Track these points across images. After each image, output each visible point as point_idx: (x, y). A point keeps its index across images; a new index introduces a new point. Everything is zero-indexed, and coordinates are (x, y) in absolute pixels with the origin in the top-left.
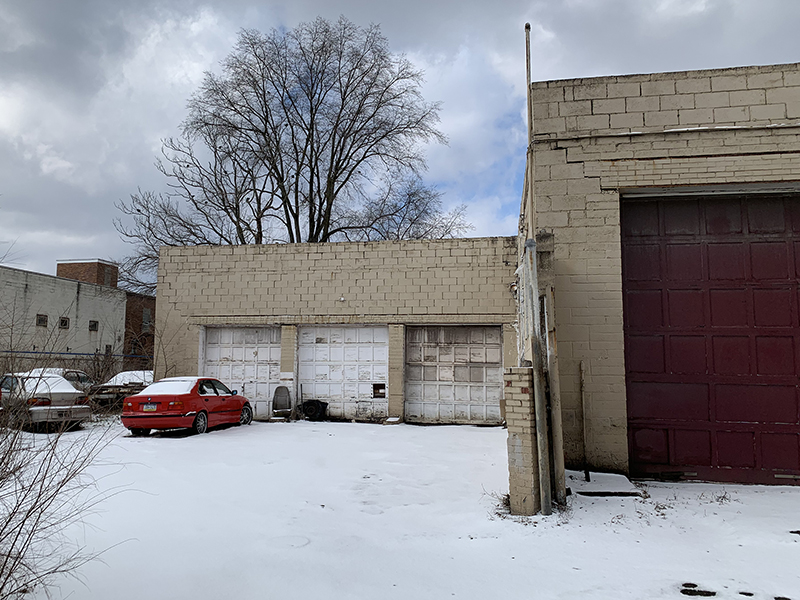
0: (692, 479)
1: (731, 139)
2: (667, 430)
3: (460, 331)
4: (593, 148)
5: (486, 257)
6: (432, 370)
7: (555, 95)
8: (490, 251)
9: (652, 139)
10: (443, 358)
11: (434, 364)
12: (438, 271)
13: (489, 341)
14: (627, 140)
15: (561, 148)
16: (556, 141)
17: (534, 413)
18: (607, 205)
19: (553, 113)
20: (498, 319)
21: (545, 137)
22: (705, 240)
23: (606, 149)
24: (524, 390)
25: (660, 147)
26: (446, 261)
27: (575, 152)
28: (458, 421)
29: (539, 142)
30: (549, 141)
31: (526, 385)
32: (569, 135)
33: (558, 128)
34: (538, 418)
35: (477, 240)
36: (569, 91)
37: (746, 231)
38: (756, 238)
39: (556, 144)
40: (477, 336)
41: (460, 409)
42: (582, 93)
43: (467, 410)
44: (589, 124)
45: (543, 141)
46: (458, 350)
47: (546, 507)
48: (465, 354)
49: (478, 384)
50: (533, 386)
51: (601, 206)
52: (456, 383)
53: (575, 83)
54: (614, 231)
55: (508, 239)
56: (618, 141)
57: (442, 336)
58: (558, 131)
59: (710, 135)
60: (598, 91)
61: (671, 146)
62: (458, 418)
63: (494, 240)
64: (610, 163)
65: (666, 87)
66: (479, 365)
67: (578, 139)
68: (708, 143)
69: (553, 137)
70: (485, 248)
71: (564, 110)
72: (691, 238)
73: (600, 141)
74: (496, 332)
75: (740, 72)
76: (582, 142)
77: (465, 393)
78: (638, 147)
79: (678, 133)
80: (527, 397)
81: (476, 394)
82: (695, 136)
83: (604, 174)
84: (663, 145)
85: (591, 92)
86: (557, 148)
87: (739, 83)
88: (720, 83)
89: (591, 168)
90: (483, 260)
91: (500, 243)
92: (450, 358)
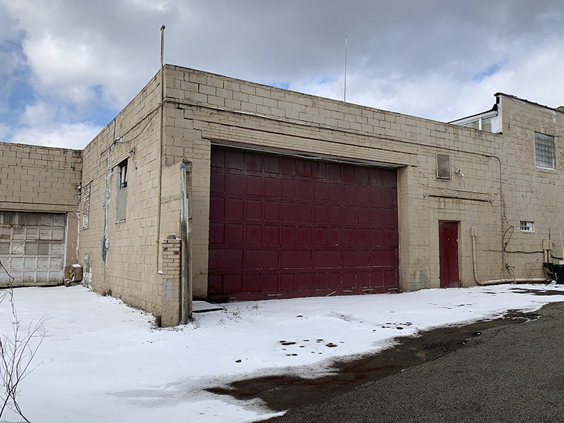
0: (233, 300)
1: (264, 123)
2: (222, 275)
3: (32, 216)
4: (198, 112)
5: (58, 163)
6: (6, 245)
7: (179, 75)
8: (62, 159)
9: (228, 114)
10: (16, 236)
11: (8, 241)
12: (18, 170)
13: (55, 224)
14: (216, 112)
15: (181, 109)
16: (179, 104)
17: (181, 266)
18: (204, 147)
19: (177, 86)
20: (65, 209)
21: (172, 100)
22: (246, 173)
23: (205, 114)
24: (176, 253)
25: (232, 120)
26: (25, 161)
27: (188, 113)
28: (26, 284)
29: (169, 102)
30: (175, 103)
31: (178, 249)
32: (186, 102)
33: (180, 96)
34: (183, 269)
35: (52, 149)
36: (187, 75)
37: (263, 171)
38: (267, 175)
39: (178, 105)
40: (45, 221)
41: (27, 275)
42: (194, 78)
43: (34, 276)
44: (197, 98)
45: (171, 102)
46: (29, 231)
47: (186, 319)
48: (36, 233)
49: (45, 256)
50: (181, 250)
51: (201, 147)
52: (26, 256)
53: (190, 71)
54: (207, 163)
55: (76, 152)
56: (212, 111)
57: (16, 220)
58: (180, 98)
59: (255, 119)
60: (202, 79)
61: (237, 120)
62: (26, 282)
63: (65, 151)
64: (207, 123)
65: (235, 86)
66: (46, 242)
67: (191, 105)
68: (253, 123)
69: (177, 101)
70: (58, 156)
71: (184, 86)
72: (240, 170)
73: (203, 109)
74: (61, 218)
75: (268, 88)
76: (193, 107)
77: (34, 262)
78: (222, 117)
79: (241, 114)
80: (178, 256)
81: (42, 263)
82: (248, 117)
83: (204, 129)
84: (234, 119)
85: (199, 79)
86: (179, 108)
87: (267, 94)
88: (260, 91)
89: (198, 125)
90: (56, 164)
91: (70, 154)
92: (23, 236)
